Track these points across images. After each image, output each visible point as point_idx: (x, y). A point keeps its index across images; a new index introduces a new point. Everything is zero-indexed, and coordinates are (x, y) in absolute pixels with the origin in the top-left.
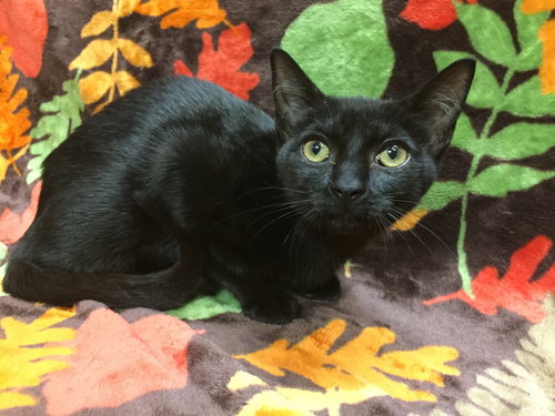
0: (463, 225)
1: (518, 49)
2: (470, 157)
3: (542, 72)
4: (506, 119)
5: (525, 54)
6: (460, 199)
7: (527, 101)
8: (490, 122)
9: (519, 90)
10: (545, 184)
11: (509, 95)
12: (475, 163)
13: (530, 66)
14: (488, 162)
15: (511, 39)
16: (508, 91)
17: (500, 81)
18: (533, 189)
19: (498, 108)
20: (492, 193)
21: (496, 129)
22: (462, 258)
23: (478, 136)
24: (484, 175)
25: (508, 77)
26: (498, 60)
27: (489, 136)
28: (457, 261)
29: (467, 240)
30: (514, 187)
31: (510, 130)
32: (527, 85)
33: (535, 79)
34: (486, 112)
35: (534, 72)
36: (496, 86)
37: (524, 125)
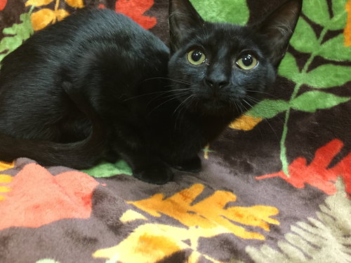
0: (285, 129)
1: (332, 15)
2: (294, 84)
3: (346, 31)
4: (319, 61)
5: (336, 19)
6: (285, 112)
7: (334, 50)
8: (309, 63)
9: (330, 42)
10: (342, 105)
11: (323, 45)
12: (297, 89)
13: (338, 27)
14: (305, 89)
15: (327, 8)
16: (322, 43)
17: (318, 36)
18: (333, 109)
19: (315, 53)
20: (306, 110)
21: (312, 67)
22: (283, 150)
23: (300, 71)
24: (301, 98)
25: (323, 33)
26: (318, 22)
27: (308, 71)
28: (279, 153)
29: (287, 139)
30: (321, 106)
31: (322, 68)
32: (335, 39)
33: (341, 36)
34: (307, 56)
35: (341, 31)
36: (315, 39)
37: (331, 66)
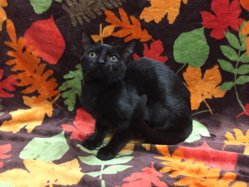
0: (237, 93)
2: (234, 74)
3: (247, 51)
5: (243, 46)
6: (234, 86)
7: (245, 59)
8: (237, 65)
9: (242, 56)
12: (235, 76)
13: (244, 49)
14: (238, 75)
15: (239, 42)
16: (240, 56)
17: (238, 54)
19: (238, 61)
20: (241, 83)
21: (239, 66)
22: (240, 102)
23: (235, 69)
24: (238, 79)
25: (239, 52)
26: (237, 48)
27: (237, 68)
30: (246, 81)
31: (242, 66)
32: (244, 54)
33: (246, 53)
34: (236, 62)
35: (245, 51)
37: (245, 65)
